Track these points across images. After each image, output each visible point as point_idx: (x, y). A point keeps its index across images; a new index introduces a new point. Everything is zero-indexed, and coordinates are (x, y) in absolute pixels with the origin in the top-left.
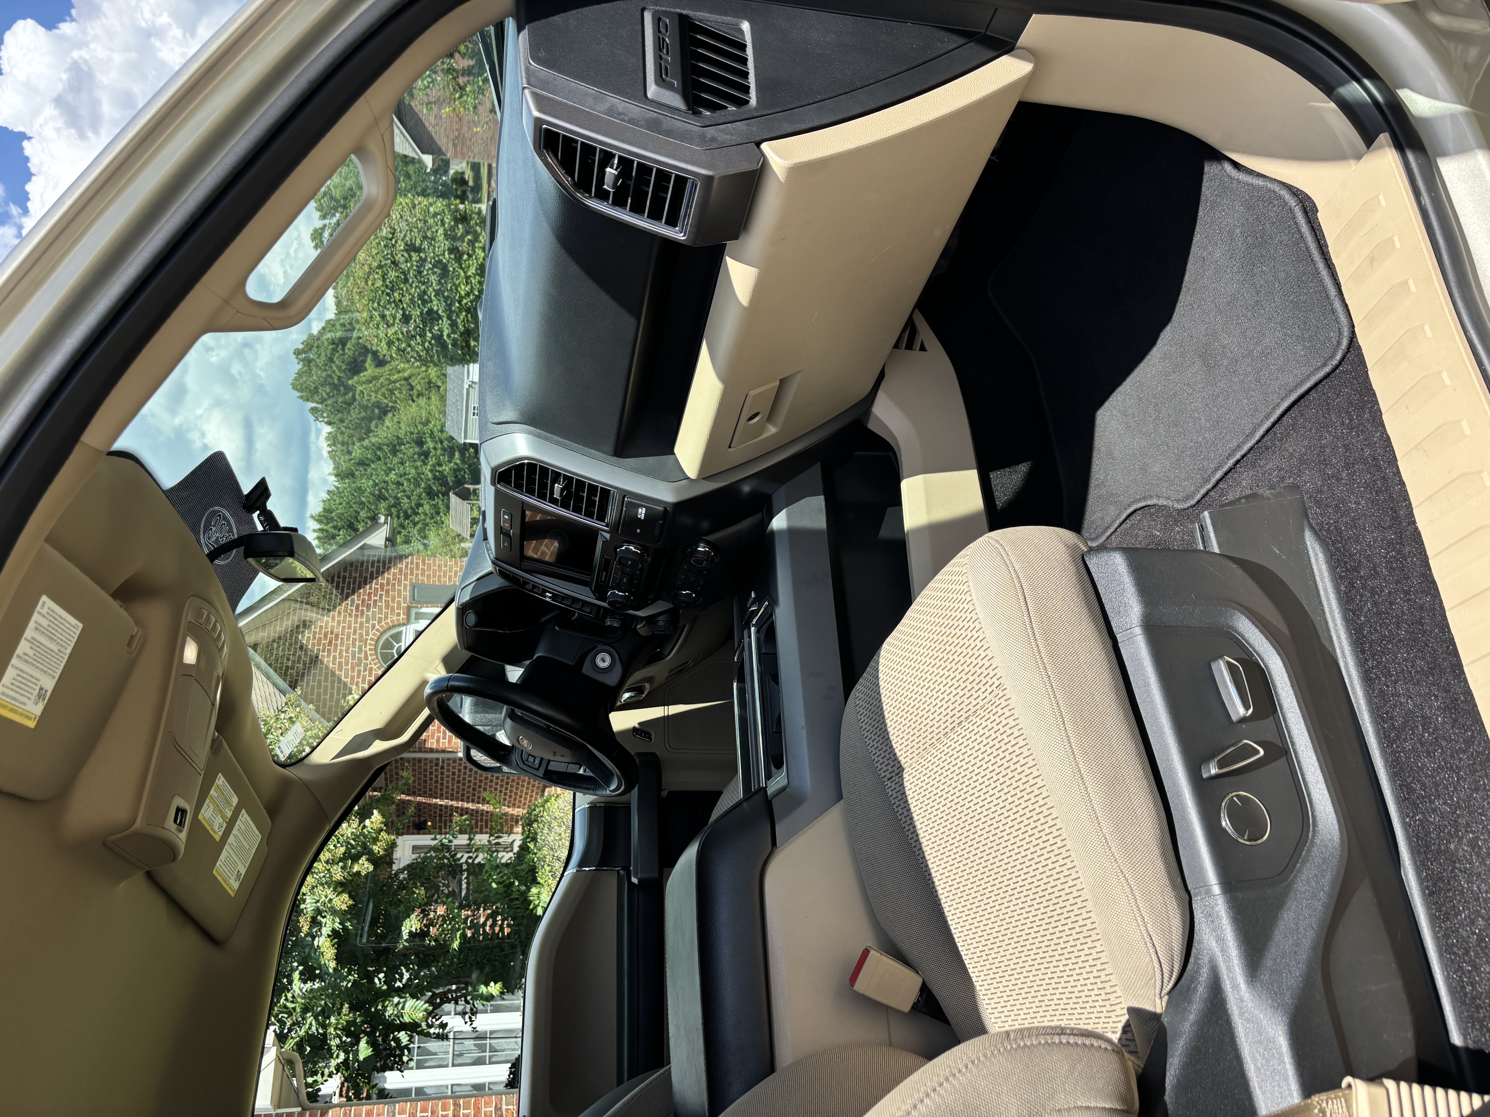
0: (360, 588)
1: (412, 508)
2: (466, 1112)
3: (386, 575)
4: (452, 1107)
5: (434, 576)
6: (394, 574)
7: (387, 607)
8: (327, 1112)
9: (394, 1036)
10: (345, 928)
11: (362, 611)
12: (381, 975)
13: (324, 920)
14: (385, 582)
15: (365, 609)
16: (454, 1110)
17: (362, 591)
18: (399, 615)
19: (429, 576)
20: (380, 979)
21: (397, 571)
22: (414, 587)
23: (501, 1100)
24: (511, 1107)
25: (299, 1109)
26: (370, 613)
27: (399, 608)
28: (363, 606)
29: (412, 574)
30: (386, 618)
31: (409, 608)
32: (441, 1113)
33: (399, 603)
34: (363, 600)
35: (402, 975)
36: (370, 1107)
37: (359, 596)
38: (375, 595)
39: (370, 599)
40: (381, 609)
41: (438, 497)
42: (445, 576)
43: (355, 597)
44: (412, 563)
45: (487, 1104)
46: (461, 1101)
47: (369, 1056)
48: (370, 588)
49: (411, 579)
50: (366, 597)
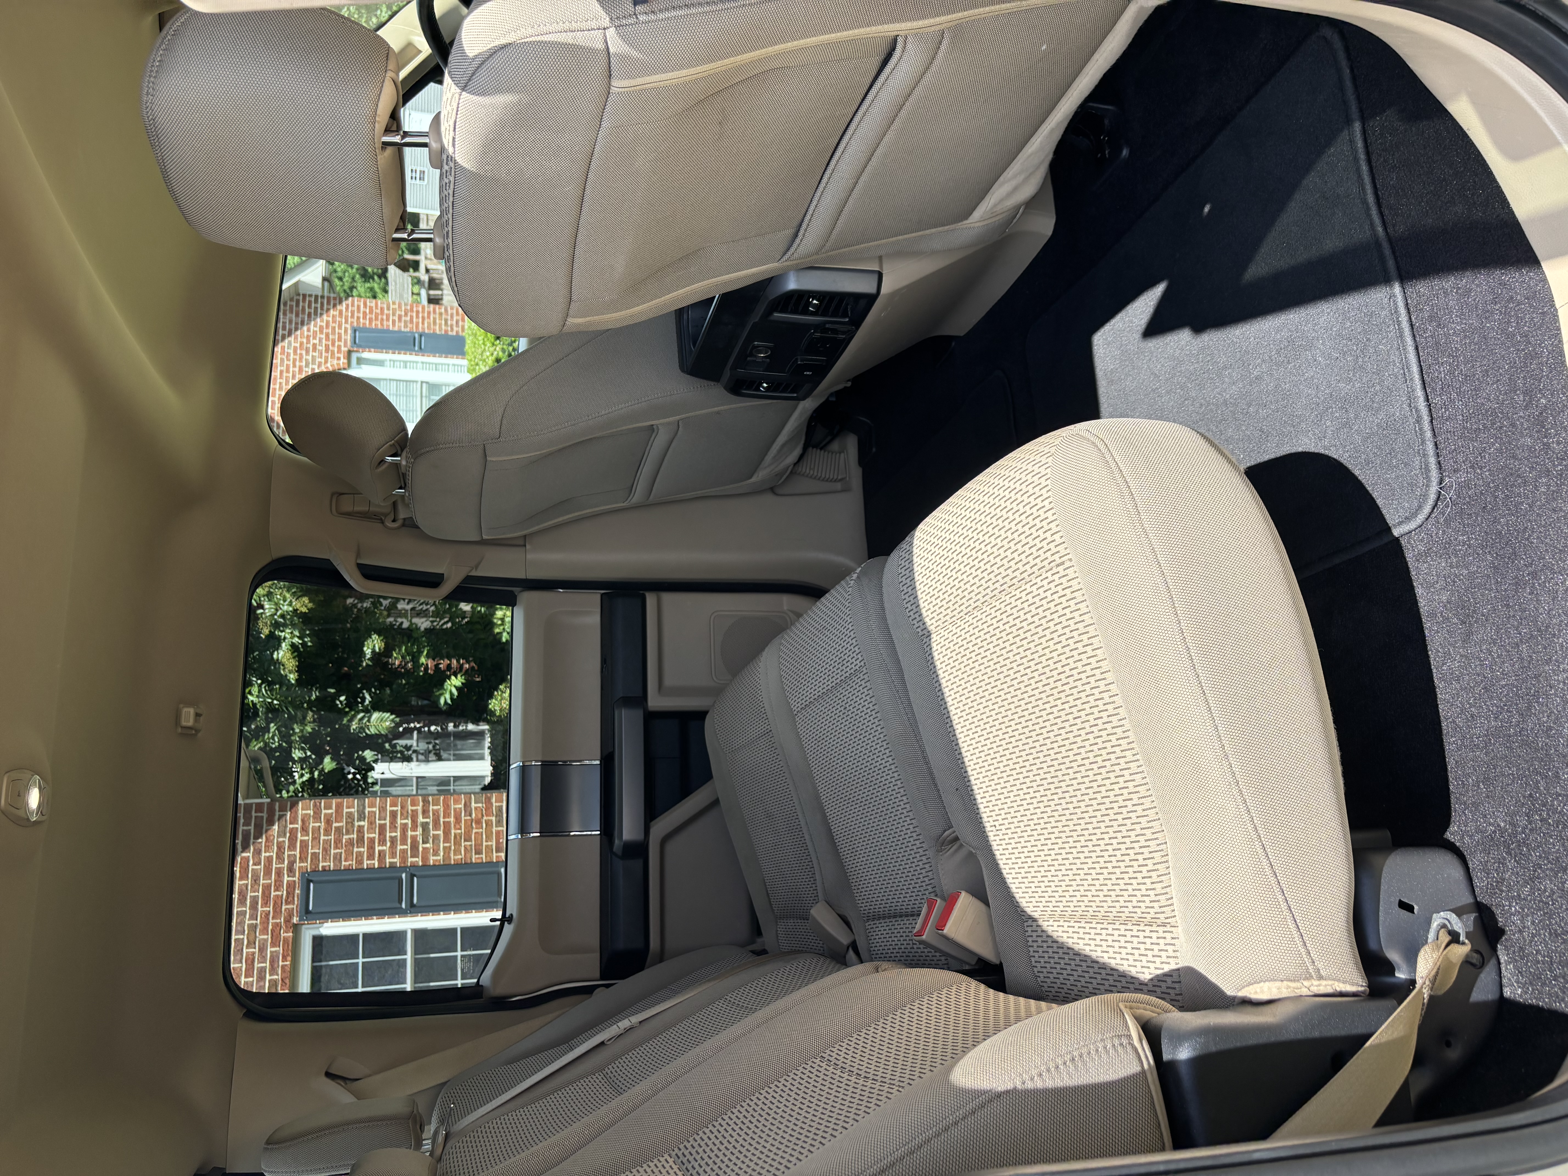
0: (296, 329)
1: (345, 291)
2: (435, 808)
3: (325, 317)
4: (421, 804)
5: (376, 319)
6: (333, 316)
7: (327, 350)
8: (298, 803)
9: (359, 755)
10: (304, 644)
11: (301, 355)
12: (343, 698)
13: (283, 634)
14: (324, 324)
15: (304, 352)
16: (423, 806)
17: (298, 332)
18: (339, 359)
19: (371, 320)
20: (341, 702)
21: (337, 313)
22: (355, 331)
23: (470, 798)
24: (480, 805)
25: (269, 800)
26: (310, 358)
27: (339, 351)
28: (301, 349)
29: (352, 316)
30: (326, 362)
31: (350, 352)
32: (410, 808)
33: (339, 347)
34: (302, 344)
35: (364, 699)
36: (339, 800)
37: (296, 338)
38: (314, 338)
39: (308, 342)
40: (321, 354)
41: (373, 279)
42: (388, 320)
43: (292, 339)
44: (353, 305)
45: (456, 802)
46: (430, 799)
47: (334, 770)
48: (309, 330)
49: (352, 323)
50: (305, 341)
